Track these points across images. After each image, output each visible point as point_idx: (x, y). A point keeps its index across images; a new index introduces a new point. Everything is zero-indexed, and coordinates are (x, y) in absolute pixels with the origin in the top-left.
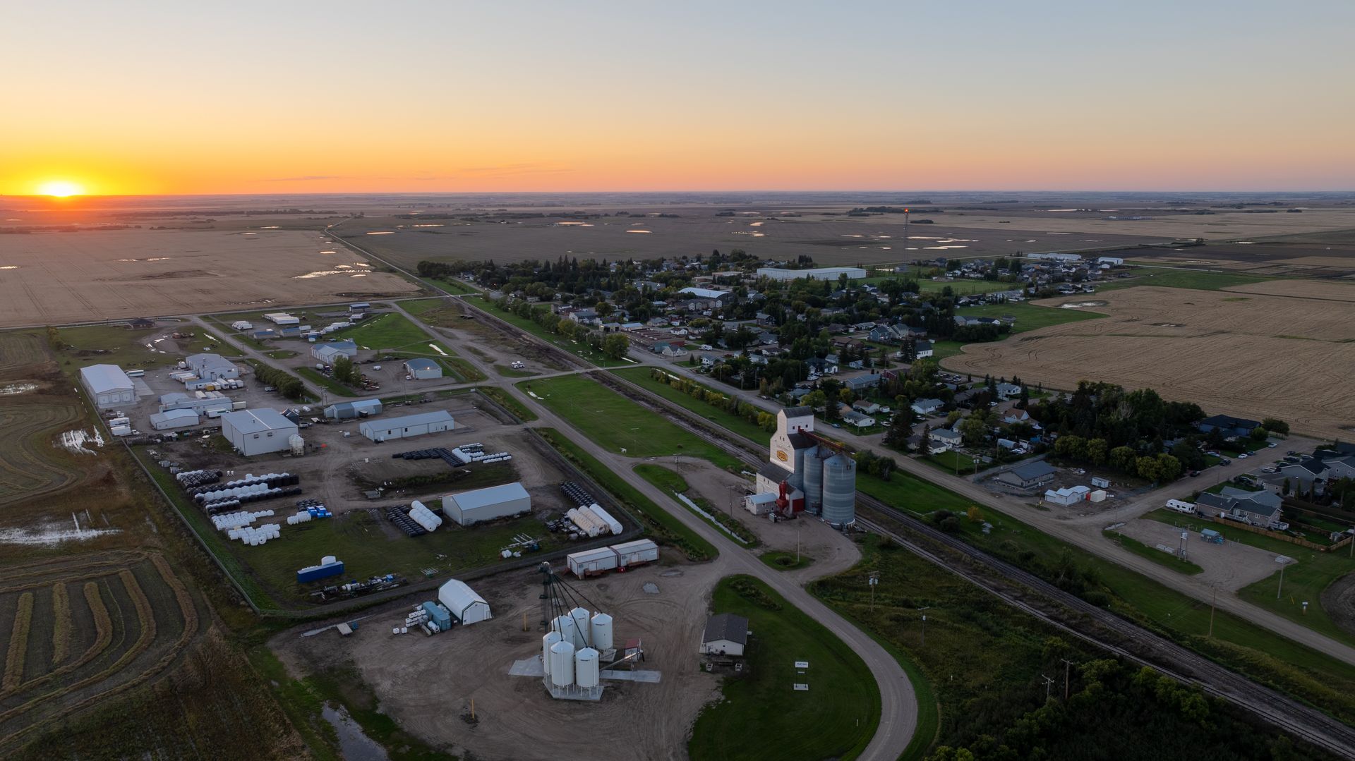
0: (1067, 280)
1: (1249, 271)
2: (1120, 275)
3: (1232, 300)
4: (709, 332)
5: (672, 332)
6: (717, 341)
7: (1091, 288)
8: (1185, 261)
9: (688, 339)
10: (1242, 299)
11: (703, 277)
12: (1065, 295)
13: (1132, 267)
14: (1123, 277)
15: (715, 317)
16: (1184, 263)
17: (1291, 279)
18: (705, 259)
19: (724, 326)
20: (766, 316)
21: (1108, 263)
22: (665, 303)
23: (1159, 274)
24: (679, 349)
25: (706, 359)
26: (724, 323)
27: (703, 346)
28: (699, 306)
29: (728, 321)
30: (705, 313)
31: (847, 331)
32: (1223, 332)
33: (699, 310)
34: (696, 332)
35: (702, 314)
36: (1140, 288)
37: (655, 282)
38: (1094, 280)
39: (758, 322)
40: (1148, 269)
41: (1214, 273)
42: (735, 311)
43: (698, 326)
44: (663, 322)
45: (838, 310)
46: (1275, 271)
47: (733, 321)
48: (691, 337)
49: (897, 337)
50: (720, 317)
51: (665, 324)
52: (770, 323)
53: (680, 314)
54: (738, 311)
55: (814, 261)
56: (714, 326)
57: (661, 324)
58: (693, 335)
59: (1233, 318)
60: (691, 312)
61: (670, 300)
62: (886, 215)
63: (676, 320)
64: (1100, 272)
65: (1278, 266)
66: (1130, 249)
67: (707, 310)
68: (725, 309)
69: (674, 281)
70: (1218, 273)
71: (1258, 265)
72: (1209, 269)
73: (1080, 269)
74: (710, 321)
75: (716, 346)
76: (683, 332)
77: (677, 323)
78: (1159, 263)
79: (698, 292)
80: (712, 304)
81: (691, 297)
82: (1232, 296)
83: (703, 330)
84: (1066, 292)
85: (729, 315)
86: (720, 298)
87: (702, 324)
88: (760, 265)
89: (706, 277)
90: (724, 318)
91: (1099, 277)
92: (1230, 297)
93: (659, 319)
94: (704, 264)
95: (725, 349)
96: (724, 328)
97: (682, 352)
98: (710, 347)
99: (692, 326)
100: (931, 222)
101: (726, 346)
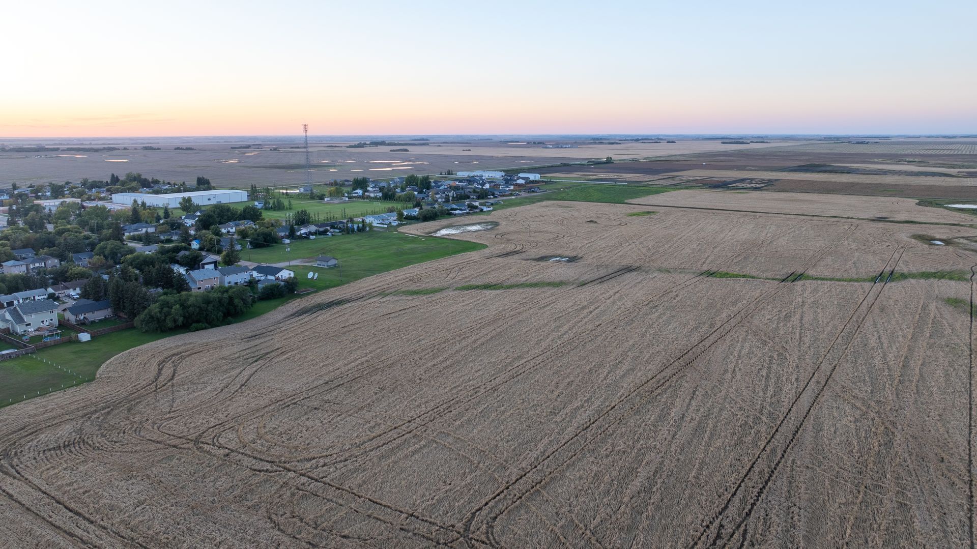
0: (472, 197)
1: (650, 183)
2: (531, 190)
3: (638, 215)
7: (490, 206)
8: (595, 175)
10: (649, 213)
12: (455, 215)
13: (546, 182)
14: (533, 192)
16: (594, 177)
17: (687, 189)
21: (523, 178)
23: (570, 188)
32: (629, 269)
36: (545, 203)
38: (501, 196)
40: (560, 183)
41: (620, 185)
46: (672, 182)
49: (21, 329)
55: (212, 184)
59: (641, 243)
62: (379, 147)
64: (512, 187)
65: (673, 177)
66: (552, 166)
70: (624, 186)
71: (656, 177)
72: (616, 182)
73: (495, 185)
78: (574, 177)
82: (638, 209)
84: (457, 212)
91: (507, 193)
92: (636, 211)
100: (406, 150)
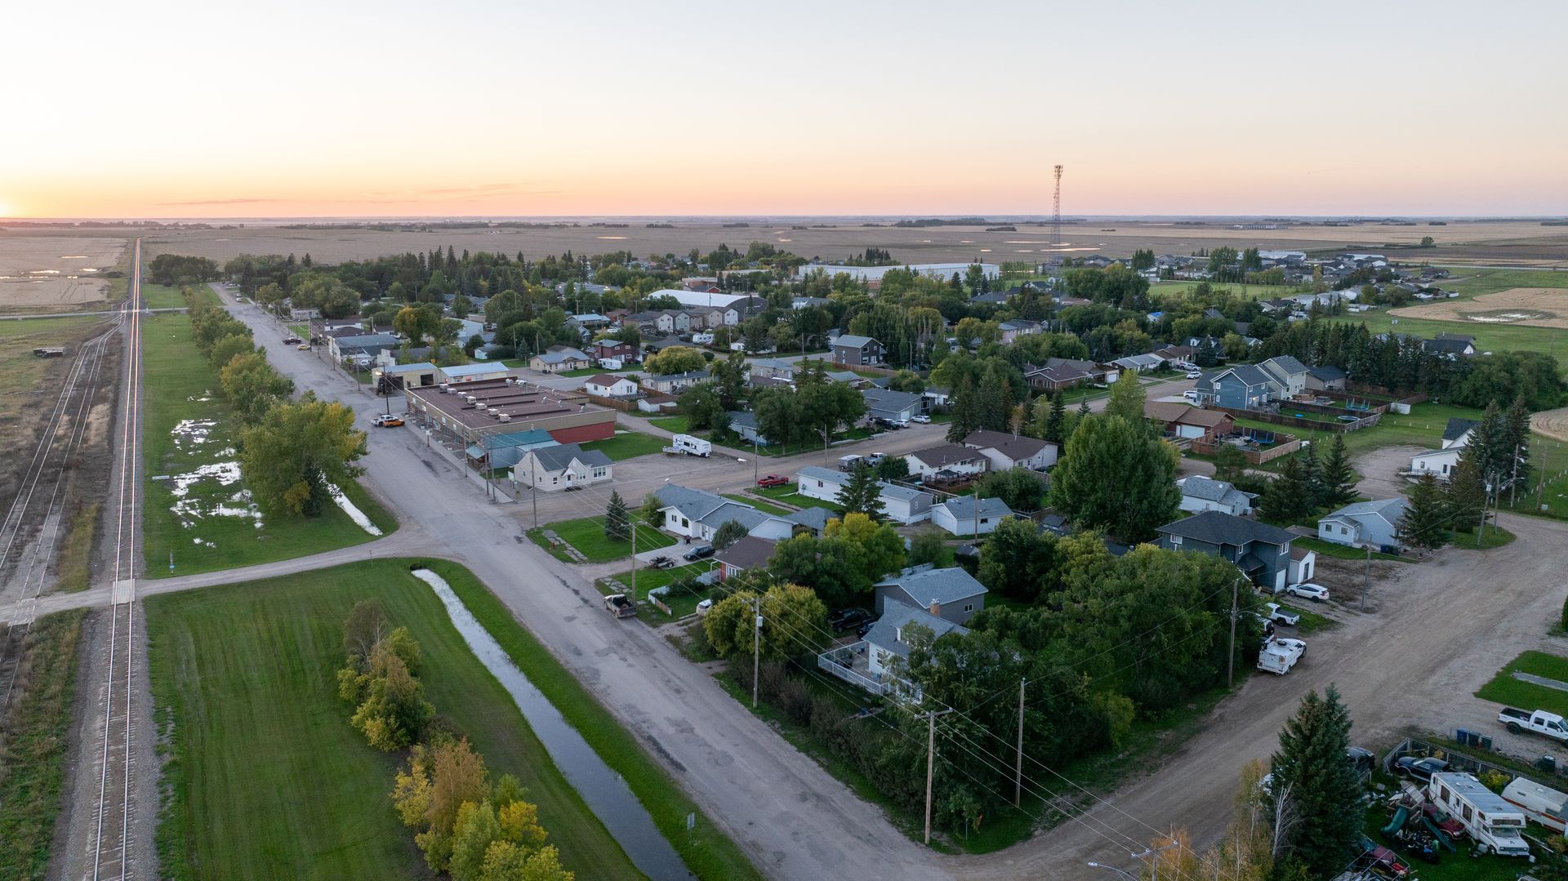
2: (1437, 275)
4: (700, 388)
5: (590, 387)
6: (729, 421)
7: (1427, 291)
9: (636, 411)
11: (699, 279)
15: (724, 347)
18: (704, 256)
19: (748, 367)
20: (859, 341)
22: (605, 318)
24: (575, 462)
25: (680, 516)
26: (746, 361)
27: (680, 440)
28: (683, 322)
29: (756, 356)
30: (696, 338)
31: (1101, 379)
33: (681, 332)
34: (665, 387)
35: (688, 340)
37: (602, 283)
39: (839, 357)
42: (772, 330)
43: (673, 369)
44: (575, 360)
45: (1031, 326)
47: (770, 355)
48: (644, 405)
49: (1284, 395)
50: (734, 346)
51: (580, 365)
52: (874, 358)
53: (629, 340)
54: (783, 328)
56: (719, 370)
57: (568, 367)
58: (652, 396)
60: (662, 335)
61: (616, 313)
63: (614, 353)
67: (701, 332)
68: (745, 325)
69: (638, 281)
74: (709, 358)
75: (724, 436)
76: (621, 388)
77: (615, 363)
79: (685, 297)
80: (714, 320)
81: (671, 305)
83: (686, 382)
85: (757, 341)
86: (732, 306)
87: (681, 361)
88: (802, 262)
89: (705, 279)
90: (746, 348)
93: (569, 352)
94: (703, 262)
95: (762, 450)
96: (747, 376)
97: (588, 471)
98: (702, 445)
99: (654, 368)
101: (761, 440)
